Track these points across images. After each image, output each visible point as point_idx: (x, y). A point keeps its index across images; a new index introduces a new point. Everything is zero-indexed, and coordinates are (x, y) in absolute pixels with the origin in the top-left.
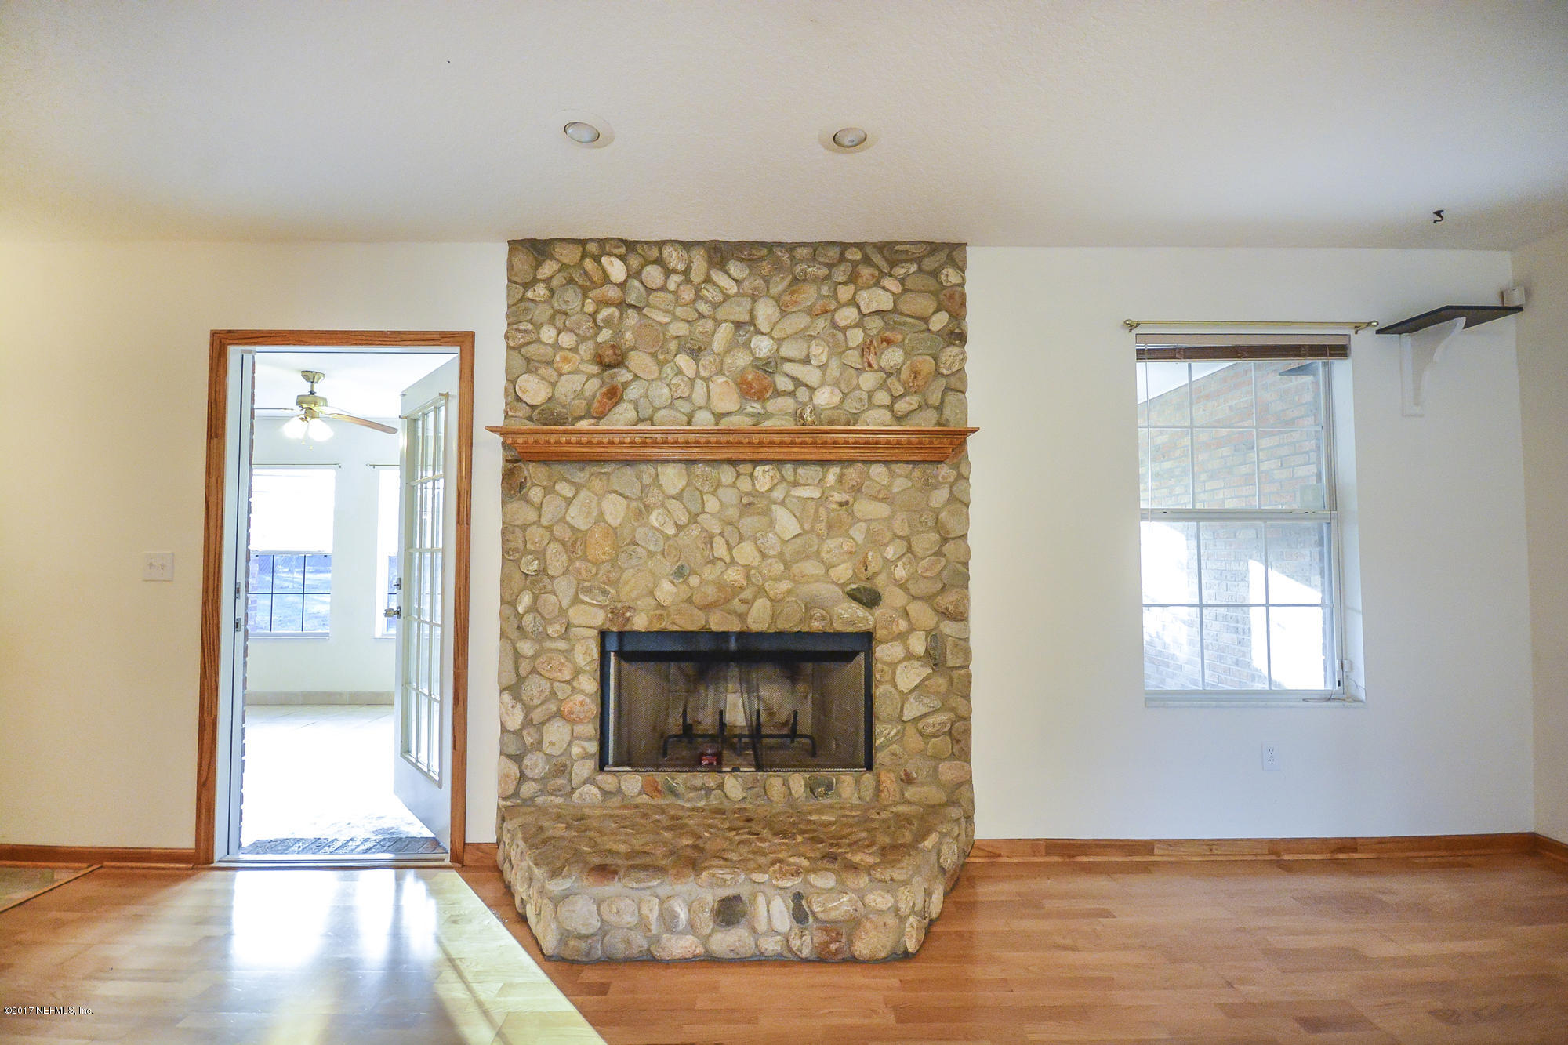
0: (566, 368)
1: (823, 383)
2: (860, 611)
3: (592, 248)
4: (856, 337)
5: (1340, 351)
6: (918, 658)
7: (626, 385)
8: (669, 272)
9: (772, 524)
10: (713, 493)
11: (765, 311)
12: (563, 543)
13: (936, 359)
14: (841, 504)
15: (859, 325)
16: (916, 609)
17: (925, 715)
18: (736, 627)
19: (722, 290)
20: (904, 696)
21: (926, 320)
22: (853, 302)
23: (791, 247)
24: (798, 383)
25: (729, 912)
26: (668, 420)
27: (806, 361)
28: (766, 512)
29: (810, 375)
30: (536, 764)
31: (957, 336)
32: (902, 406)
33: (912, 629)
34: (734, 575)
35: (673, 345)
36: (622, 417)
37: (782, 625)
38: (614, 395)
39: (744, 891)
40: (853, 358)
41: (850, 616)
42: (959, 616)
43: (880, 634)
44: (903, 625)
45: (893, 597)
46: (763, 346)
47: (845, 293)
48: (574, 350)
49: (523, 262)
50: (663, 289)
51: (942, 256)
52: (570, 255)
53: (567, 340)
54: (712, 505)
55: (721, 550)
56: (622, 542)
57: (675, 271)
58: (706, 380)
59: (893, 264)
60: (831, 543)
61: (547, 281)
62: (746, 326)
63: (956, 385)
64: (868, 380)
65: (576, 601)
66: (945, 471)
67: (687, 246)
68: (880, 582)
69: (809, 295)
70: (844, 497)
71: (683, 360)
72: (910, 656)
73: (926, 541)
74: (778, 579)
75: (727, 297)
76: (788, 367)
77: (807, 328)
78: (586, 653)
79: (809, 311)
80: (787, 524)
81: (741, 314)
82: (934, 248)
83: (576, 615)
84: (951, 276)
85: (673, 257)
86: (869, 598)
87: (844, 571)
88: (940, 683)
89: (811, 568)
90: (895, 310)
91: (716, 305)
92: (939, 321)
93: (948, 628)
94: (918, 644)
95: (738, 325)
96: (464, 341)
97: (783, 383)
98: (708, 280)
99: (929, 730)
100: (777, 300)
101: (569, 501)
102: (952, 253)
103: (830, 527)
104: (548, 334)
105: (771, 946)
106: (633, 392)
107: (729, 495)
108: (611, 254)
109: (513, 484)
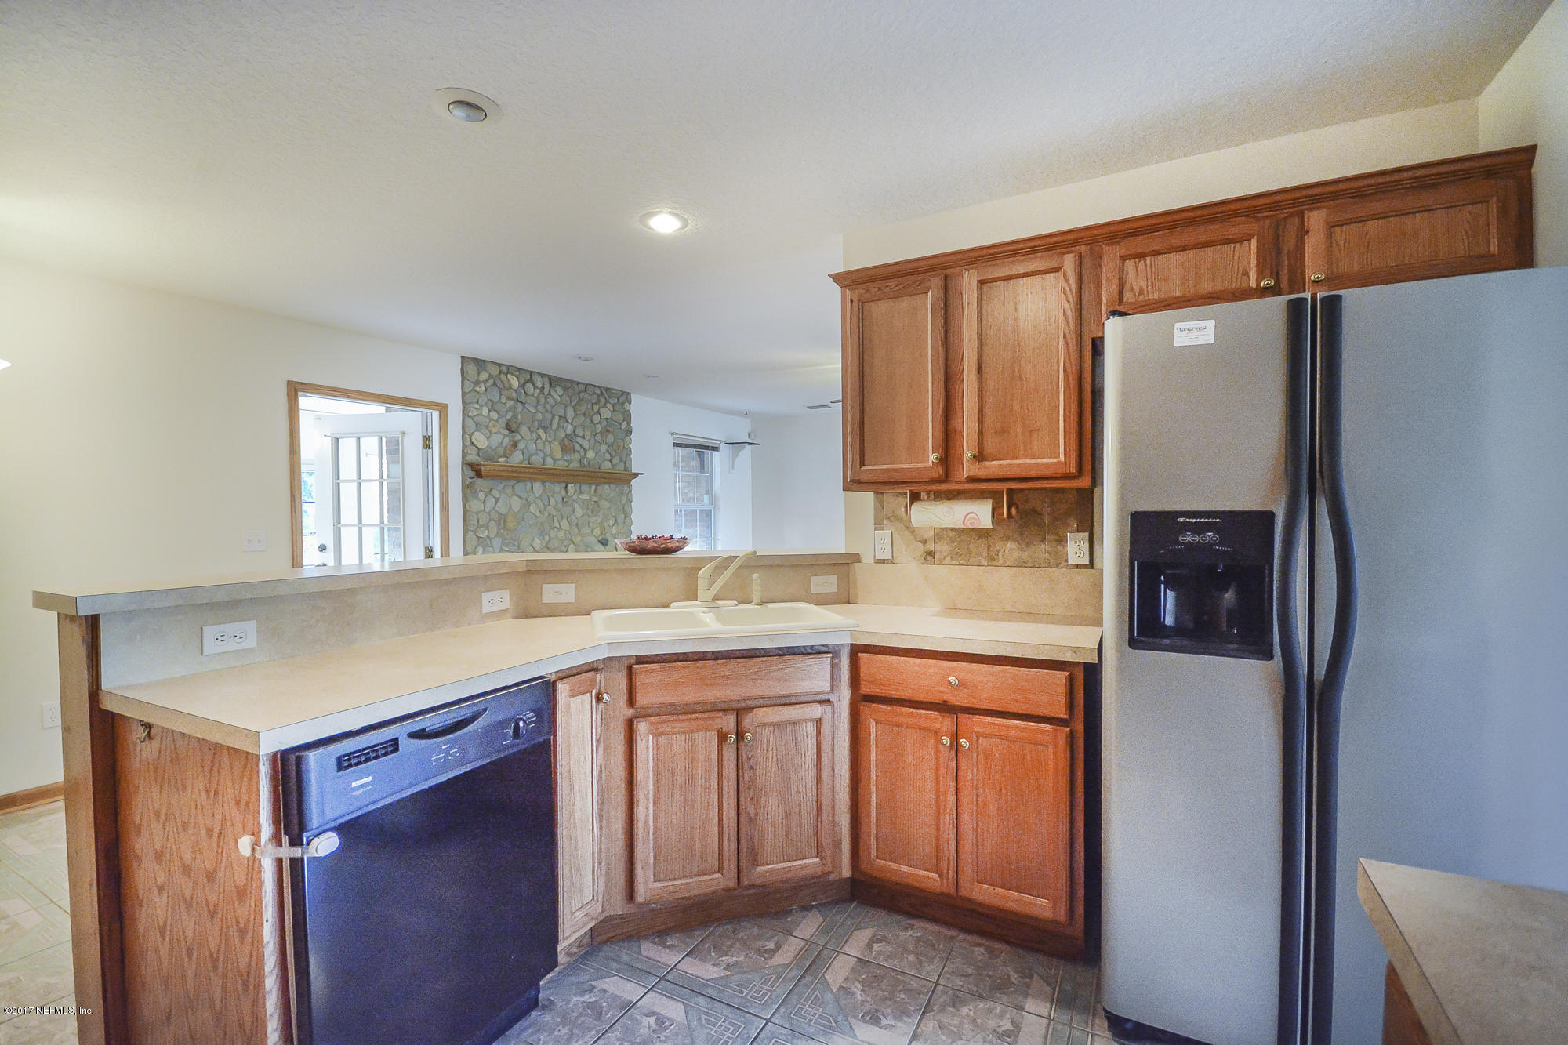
0: (494, 430)
1: (589, 448)
2: (602, 548)
3: (504, 369)
4: (599, 428)
5: (716, 449)
7: (519, 441)
8: (535, 387)
9: (573, 510)
10: (553, 496)
11: (570, 412)
12: (496, 521)
13: (623, 441)
14: (596, 502)
15: (600, 423)
19: (555, 399)
21: (619, 424)
22: (598, 413)
23: (577, 384)
24: (581, 447)
26: (537, 461)
27: (583, 437)
28: (571, 505)
29: (585, 444)
31: (629, 432)
32: (614, 461)
34: (561, 535)
35: (537, 424)
36: (518, 458)
38: (514, 446)
40: (598, 438)
45: (613, 542)
46: (569, 428)
47: (596, 408)
48: (497, 421)
49: (472, 369)
50: (533, 395)
51: (624, 397)
52: (495, 371)
53: (494, 415)
54: (552, 501)
55: (556, 524)
56: (519, 520)
57: (537, 387)
58: (550, 442)
59: (610, 398)
60: (592, 520)
61: (483, 382)
62: (563, 418)
64: (603, 448)
67: (543, 376)
68: (608, 535)
69: (584, 407)
70: (597, 499)
71: (541, 431)
73: (620, 518)
74: (576, 536)
75: (557, 403)
76: (578, 439)
77: (584, 422)
79: (584, 414)
80: (579, 511)
81: (561, 412)
82: (621, 393)
84: (627, 406)
85: (539, 382)
86: (606, 543)
87: (598, 532)
89: (586, 530)
90: (611, 418)
91: (553, 407)
92: (624, 425)
95: (560, 417)
96: (442, 409)
97: (577, 447)
98: (549, 394)
100: (574, 407)
102: (627, 396)
103: (592, 512)
104: (485, 411)
106: (521, 446)
107: (558, 497)
108: (512, 374)
109: (468, 490)
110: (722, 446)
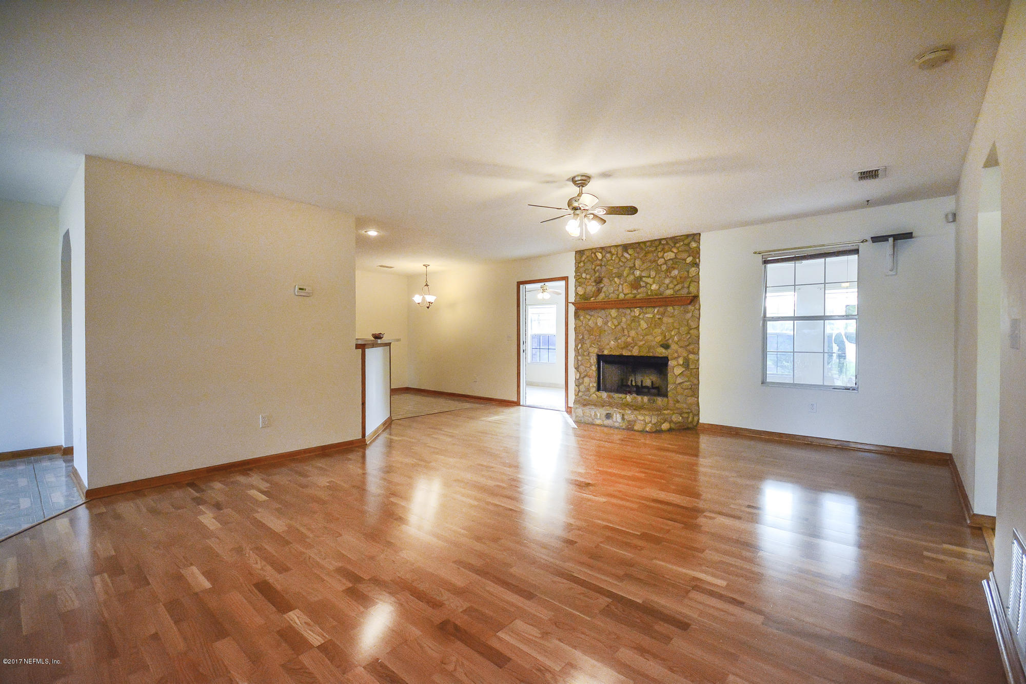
0: (588, 284)
1: (654, 282)
2: (664, 351)
3: (594, 250)
4: (664, 267)
5: (855, 252)
6: (680, 365)
7: (602, 288)
8: (612, 255)
9: (639, 325)
10: (624, 317)
11: (638, 263)
12: (588, 331)
13: (688, 272)
14: (659, 319)
15: (665, 263)
16: (680, 350)
17: (683, 382)
18: (629, 354)
19: (626, 258)
20: (677, 376)
21: (685, 260)
22: (663, 257)
23: (644, 243)
24: (647, 283)
25: (608, 416)
26: (613, 296)
27: (649, 277)
28: (639, 322)
29: (650, 280)
30: (582, 388)
31: (696, 264)
32: (677, 288)
33: (679, 357)
34: (629, 340)
35: (614, 275)
36: (601, 296)
37: (642, 354)
38: (599, 291)
39: (612, 413)
40: (663, 275)
41: (661, 352)
42: (697, 353)
43: (669, 358)
44: (676, 355)
45: (674, 347)
46: (638, 273)
47: (660, 254)
48: (590, 279)
49: (578, 257)
50: (611, 259)
51: (690, 238)
52: (587, 253)
53: (588, 277)
54: (624, 319)
55: (626, 332)
56: (601, 331)
57: (614, 254)
58: (622, 285)
59: (675, 243)
60: (656, 330)
61: (584, 261)
62: (633, 268)
63: (696, 280)
64: (667, 281)
65: (590, 347)
66: (690, 307)
67: (616, 246)
68: (670, 341)
69: (650, 256)
70: (660, 316)
71: (616, 279)
72: (679, 365)
73: (684, 329)
74: (641, 341)
75: (628, 260)
76: (644, 279)
77: (650, 266)
78: (594, 359)
79: (650, 261)
80: (644, 325)
81: (630, 264)
82: (688, 236)
83: (591, 350)
84: (694, 245)
85: (613, 250)
86: (666, 346)
87: (659, 338)
88: (687, 373)
89: (649, 337)
90: (676, 258)
91: (624, 263)
92: (689, 260)
93: (691, 356)
94: (681, 361)
95: (630, 268)
96: (565, 279)
97: (643, 284)
98: (623, 255)
99: (684, 387)
100: (641, 259)
101: (589, 320)
102: (696, 237)
103: (655, 325)
104: (584, 275)
105: (617, 425)
106: (604, 289)
107: (629, 317)
108: (598, 252)
109: (577, 316)
110: (862, 247)
